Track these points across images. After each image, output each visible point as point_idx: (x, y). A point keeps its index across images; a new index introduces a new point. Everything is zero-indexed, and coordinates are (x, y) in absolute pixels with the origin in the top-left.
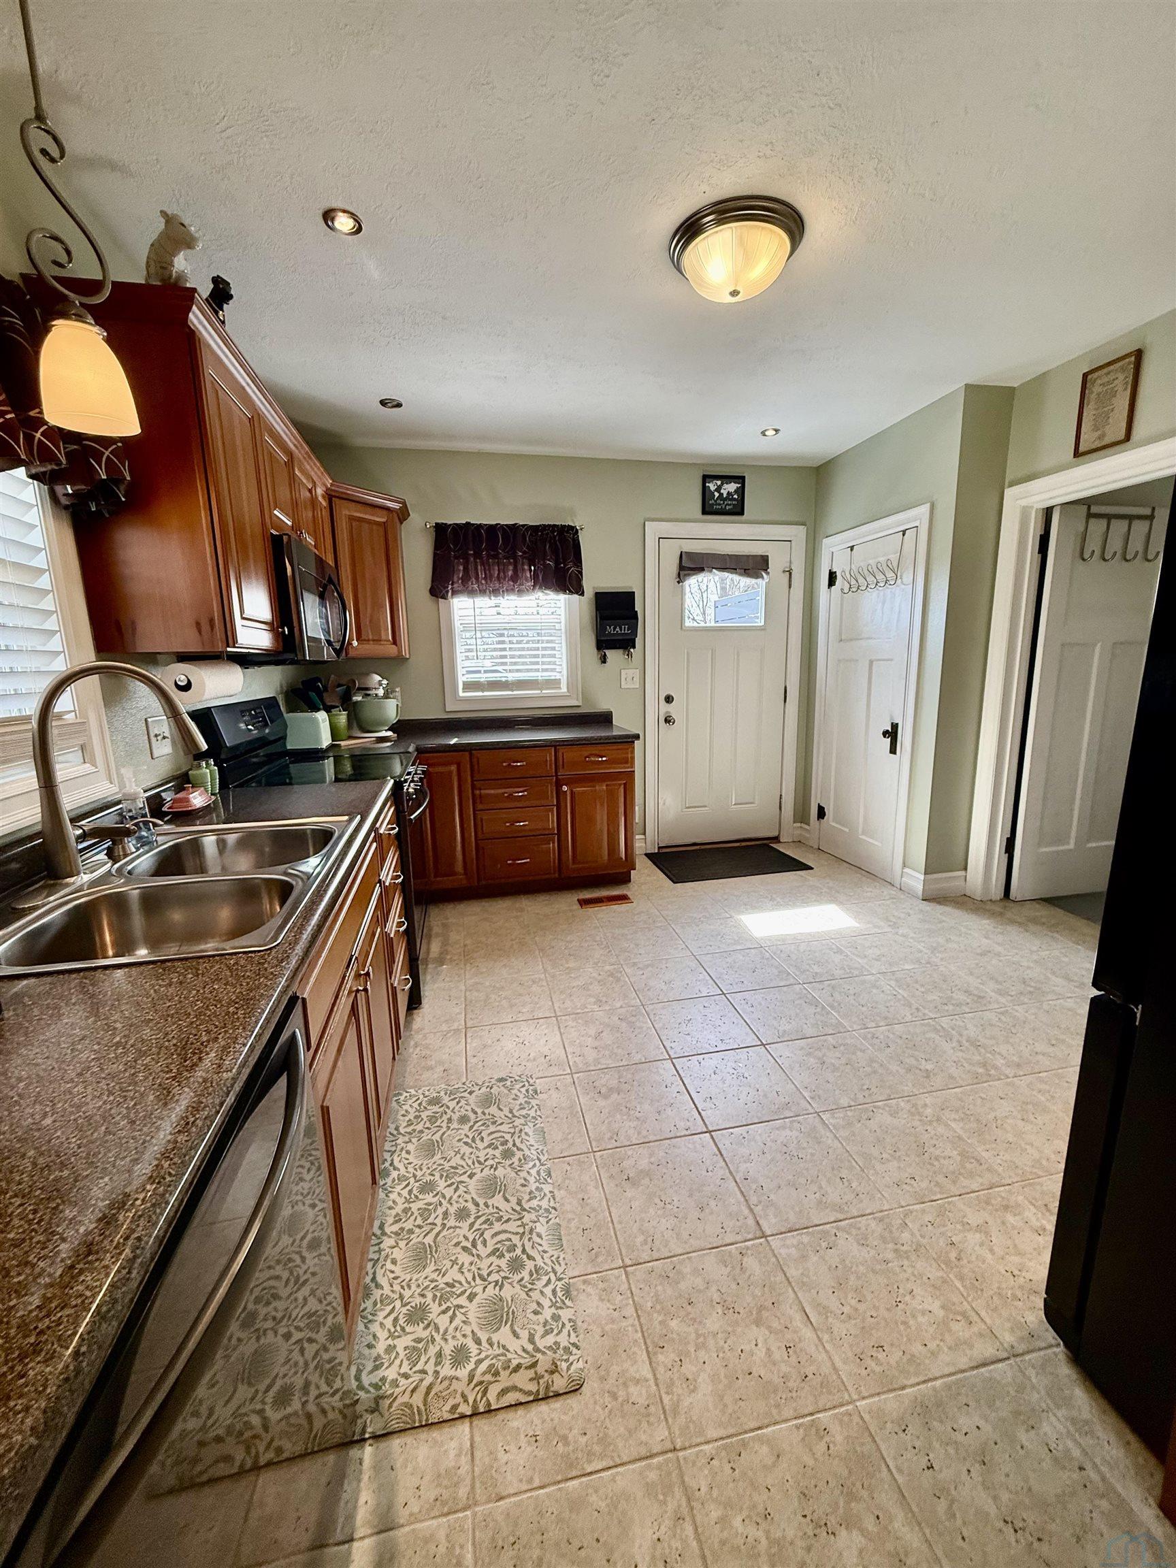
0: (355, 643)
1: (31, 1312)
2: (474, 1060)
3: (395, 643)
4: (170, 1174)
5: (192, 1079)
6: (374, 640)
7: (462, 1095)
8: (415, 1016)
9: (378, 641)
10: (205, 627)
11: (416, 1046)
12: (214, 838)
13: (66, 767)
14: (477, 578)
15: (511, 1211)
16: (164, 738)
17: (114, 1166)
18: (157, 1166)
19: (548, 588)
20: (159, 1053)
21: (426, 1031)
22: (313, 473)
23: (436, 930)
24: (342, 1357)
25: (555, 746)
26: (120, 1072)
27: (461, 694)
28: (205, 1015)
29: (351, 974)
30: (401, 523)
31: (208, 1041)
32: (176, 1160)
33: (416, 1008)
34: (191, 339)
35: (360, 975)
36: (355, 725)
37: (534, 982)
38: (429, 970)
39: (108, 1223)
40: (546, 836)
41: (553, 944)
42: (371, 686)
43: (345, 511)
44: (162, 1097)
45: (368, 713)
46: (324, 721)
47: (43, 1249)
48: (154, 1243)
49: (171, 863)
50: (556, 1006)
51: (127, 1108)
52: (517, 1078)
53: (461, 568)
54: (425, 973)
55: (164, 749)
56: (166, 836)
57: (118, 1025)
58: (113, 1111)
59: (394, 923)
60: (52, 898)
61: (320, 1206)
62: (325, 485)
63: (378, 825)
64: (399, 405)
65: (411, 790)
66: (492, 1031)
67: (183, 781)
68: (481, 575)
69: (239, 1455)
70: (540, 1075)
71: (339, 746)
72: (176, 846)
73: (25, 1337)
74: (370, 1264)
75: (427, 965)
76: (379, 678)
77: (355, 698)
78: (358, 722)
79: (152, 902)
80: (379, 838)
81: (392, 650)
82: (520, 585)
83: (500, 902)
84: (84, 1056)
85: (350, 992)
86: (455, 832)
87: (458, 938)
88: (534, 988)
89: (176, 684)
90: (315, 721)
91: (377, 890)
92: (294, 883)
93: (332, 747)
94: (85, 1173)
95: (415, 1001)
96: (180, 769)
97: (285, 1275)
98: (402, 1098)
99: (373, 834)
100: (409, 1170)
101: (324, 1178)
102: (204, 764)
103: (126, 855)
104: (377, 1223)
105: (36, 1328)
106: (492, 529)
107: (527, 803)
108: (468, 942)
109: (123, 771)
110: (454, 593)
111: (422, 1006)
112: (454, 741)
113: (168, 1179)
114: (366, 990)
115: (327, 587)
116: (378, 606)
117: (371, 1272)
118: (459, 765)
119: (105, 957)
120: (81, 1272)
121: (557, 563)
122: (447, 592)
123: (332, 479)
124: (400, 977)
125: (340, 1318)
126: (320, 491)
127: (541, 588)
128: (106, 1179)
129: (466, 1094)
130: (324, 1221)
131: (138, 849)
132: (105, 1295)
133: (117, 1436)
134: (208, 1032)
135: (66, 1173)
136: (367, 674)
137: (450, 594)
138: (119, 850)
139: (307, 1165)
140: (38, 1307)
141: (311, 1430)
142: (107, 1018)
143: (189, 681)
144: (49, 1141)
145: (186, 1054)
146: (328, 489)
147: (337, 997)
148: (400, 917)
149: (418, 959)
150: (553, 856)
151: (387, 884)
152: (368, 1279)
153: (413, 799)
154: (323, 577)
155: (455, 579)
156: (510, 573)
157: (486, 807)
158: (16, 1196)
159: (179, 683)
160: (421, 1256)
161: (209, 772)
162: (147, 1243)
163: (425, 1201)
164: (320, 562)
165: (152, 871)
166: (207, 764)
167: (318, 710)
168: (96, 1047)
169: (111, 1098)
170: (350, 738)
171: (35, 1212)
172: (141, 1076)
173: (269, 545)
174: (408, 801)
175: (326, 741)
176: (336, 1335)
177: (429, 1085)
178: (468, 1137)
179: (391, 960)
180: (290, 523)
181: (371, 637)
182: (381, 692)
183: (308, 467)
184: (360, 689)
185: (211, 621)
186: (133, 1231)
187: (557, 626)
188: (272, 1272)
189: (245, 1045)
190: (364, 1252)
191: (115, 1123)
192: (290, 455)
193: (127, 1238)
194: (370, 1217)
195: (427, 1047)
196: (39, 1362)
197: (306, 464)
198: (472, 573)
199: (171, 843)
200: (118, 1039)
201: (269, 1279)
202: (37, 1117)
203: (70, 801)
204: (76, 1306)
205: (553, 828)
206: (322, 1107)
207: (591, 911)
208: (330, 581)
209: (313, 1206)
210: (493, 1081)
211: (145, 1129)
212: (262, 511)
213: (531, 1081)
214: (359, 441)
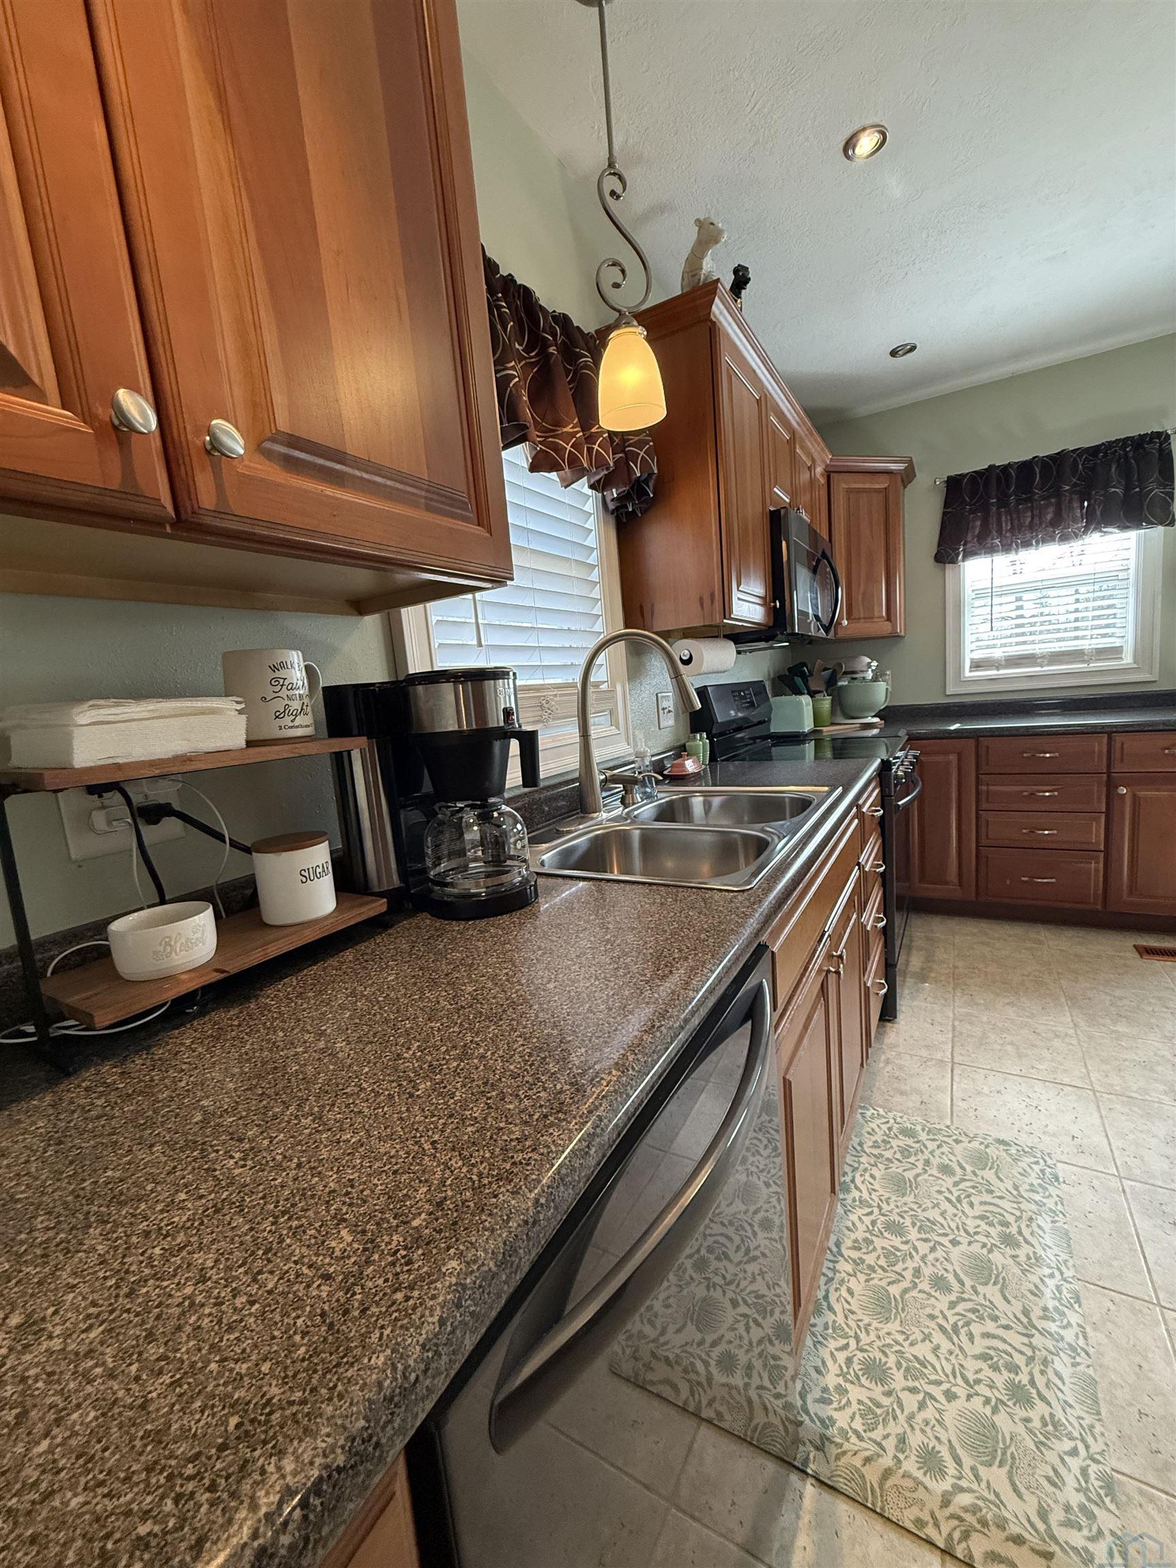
0: (845, 622)
1: (511, 1140)
2: (963, 1105)
3: (889, 619)
4: (633, 1069)
5: (662, 988)
6: (865, 618)
7: (945, 1139)
8: (888, 1029)
9: (870, 618)
10: (707, 602)
11: (887, 1062)
12: (701, 799)
13: (599, 727)
14: (1000, 532)
15: (1012, 1317)
16: (669, 711)
17: (590, 1041)
18: (624, 1055)
19: (1108, 524)
20: (637, 957)
21: (901, 1049)
22: (813, 450)
23: (918, 942)
24: (787, 1361)
25: (1110, 734)
26: (606, 964)
27: (968, 673)
28: (679, 935)
29: (822, 951)
30: (905, 487)
31: (680, 958)
32: (639, 1056)
33: (889, 1021)
34: (712, 330)
35: (833, 956)
36: (839, 712)
37: (1057, 1036)
38: (908, 984)
39: (578, 1090)
40: (1088, 852)
41: (1090, 994)
42: (858, 669)
43: (842, 485)
44: (635, 995)
45: (853, 699)
46: (808, 704)
47: (530, 1089)
48: (613, 1129)
49: (667, 813)
50: (1094, 1076)
51: (607, 995)
52: (1027, 1149)
53: (978, 523)
54: (902, 986)
55: (669, 721)
56: (665, 795)
57: (610, 926)
58: (596, 994)
59: (871, 917)
60: (581, 827)
61: (774, 1188)
62: (824, 461)
63: (861, 802)
64: (913, 348)
65: (900, 773)
66: (991, 1078)
67: (681, 750)
68: (1006, 526)
69: (685, 1392)
70: (1064, 1158)
71: (821, 731)
72: (671, 802)
73: (504, 1161)
74: (823, 1280)
75: (905, 978)
76: (870, 660)
77: (840, 684)
78: (842, 707)
79: (649, 842)
80: (860, 815)
81: (886, 628)
82: (1064, 528)
83: (1007, 927)
84: (583, 943)
85: (820, 970)
86: (949, 836)
87: (945, 956)
88: (1056, 1043)
89: (681, 659)
90: (800, 703)
91: (855, 872)
92: (770, 839)
93: (814, 732)
94: (569, 1039)
95: (888, 1012)
96: (679, 740)
97: (737, 1240)
98: (869, 1113)
99: (854, 810)
100: (873, 1197)
101: (781, 1160)
102: (698, 736)
103: (634, 804)
104: (833, 1238)
105: (512, 1157)
106: (1025, 467)
107: (1055, 807)
108: (960, 964)
109: (637, 732)
110: (968, 554)
111: (897, 1020)
112: (956, 726)
113: (631, 1072)
114: (838, 973)
115: (820, 562)
116: (871, 579)
117: (823, 1288)
118: (960, 756)
119: (612, 872)
120: (551, 1125)
121: (1128, 489)
122: (959, 554)
123: (831, 452)
124: (873, 977)
125: (788, 1318)
126: (819, 470)
127: (1098, 528)
128: (583, 1050)
129: (950, 1140)
130: (777, 1205)
131: (643, 800)
132: (566, 1158)
133: (569, 1308)
134: (680, 951)
135: (555, 1032)
136: (856, 657)
137: (960, 557)
138: (629, 799)
139: (765, 1141)
140: (517, 1139)
141: (751, 1419)
142: (603, 919)
143: (691, 657)
144: (549, 1002)
145: (659, 964)
146: (827, 466)
147: (806, 969)
148: (878, 912)
149: (895, 966)
150: (1095, 882)
151: (867, 869)
152: (821, 1294)
153: (902, 784)
154: (816, 550)
155: (969, 538)
156: (1049, 517)
157: (996, 807)
158: (521, 1036)
159: (684, 658)
160: (883, 1306)
161: (701, 742)
162: (607, 1126)
163: (892, 1243)
164: (814, 535)
165: (653, 817)
166: (701, 737)
167: (802, 694)
168: (592, 939)
169: (597, 983)
170: (833, 724)
171: (530, 1055)
172: (621, 972)
173: (767, 520)
174: (896, 786)
175: (808, 725)
176: (782, 1333)
177: (902, 1111)
178: (951, 1192)
179: (866, 956)
180: (788, 500)
181: (862, 616)
182: (869, 675)
183: (809, 444)
184: (846, 673)
185: (712, 595)
186: (597, 1108)
187: (1122, 575)
188: (723, 1230)
189: (713, 972)
190: (818, 1264)
191: (597, 1005)
192: (793, 433)
193: (590, 1112)
194: (826, 1226)
195: (901, 1068)
196: (508, 1191)
197: (807, 441)
198: (994, 527)
199: (667, 799)
200: (609, 936)
201: (722, 1234)
202: (545, 980)
203: (599, 755)
204: (542, 1154)
205: (1098, 843)
206: (784, 1079)
207: (1157, 964)
208: (824, 555)
209: (767, 1185)
210: (990, 1140)
211: (618, 1018)
212: (763, 487)
213: (1049, 1162)
214: (864, 410)
